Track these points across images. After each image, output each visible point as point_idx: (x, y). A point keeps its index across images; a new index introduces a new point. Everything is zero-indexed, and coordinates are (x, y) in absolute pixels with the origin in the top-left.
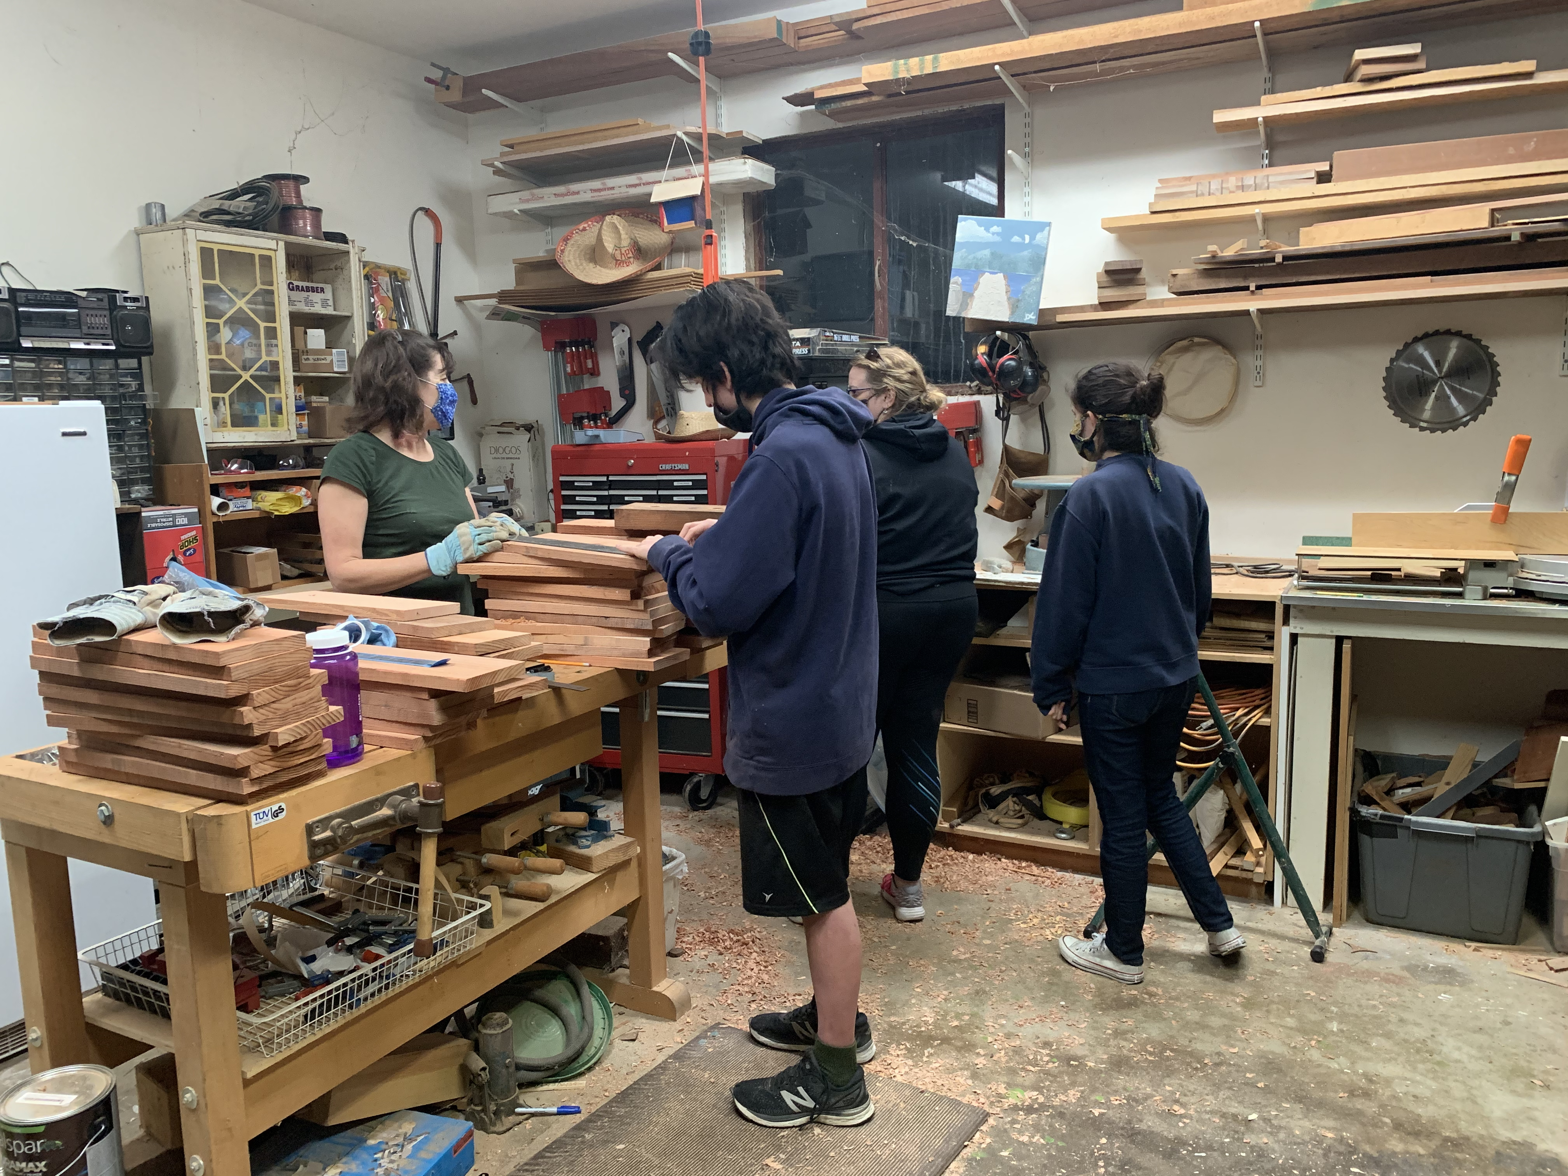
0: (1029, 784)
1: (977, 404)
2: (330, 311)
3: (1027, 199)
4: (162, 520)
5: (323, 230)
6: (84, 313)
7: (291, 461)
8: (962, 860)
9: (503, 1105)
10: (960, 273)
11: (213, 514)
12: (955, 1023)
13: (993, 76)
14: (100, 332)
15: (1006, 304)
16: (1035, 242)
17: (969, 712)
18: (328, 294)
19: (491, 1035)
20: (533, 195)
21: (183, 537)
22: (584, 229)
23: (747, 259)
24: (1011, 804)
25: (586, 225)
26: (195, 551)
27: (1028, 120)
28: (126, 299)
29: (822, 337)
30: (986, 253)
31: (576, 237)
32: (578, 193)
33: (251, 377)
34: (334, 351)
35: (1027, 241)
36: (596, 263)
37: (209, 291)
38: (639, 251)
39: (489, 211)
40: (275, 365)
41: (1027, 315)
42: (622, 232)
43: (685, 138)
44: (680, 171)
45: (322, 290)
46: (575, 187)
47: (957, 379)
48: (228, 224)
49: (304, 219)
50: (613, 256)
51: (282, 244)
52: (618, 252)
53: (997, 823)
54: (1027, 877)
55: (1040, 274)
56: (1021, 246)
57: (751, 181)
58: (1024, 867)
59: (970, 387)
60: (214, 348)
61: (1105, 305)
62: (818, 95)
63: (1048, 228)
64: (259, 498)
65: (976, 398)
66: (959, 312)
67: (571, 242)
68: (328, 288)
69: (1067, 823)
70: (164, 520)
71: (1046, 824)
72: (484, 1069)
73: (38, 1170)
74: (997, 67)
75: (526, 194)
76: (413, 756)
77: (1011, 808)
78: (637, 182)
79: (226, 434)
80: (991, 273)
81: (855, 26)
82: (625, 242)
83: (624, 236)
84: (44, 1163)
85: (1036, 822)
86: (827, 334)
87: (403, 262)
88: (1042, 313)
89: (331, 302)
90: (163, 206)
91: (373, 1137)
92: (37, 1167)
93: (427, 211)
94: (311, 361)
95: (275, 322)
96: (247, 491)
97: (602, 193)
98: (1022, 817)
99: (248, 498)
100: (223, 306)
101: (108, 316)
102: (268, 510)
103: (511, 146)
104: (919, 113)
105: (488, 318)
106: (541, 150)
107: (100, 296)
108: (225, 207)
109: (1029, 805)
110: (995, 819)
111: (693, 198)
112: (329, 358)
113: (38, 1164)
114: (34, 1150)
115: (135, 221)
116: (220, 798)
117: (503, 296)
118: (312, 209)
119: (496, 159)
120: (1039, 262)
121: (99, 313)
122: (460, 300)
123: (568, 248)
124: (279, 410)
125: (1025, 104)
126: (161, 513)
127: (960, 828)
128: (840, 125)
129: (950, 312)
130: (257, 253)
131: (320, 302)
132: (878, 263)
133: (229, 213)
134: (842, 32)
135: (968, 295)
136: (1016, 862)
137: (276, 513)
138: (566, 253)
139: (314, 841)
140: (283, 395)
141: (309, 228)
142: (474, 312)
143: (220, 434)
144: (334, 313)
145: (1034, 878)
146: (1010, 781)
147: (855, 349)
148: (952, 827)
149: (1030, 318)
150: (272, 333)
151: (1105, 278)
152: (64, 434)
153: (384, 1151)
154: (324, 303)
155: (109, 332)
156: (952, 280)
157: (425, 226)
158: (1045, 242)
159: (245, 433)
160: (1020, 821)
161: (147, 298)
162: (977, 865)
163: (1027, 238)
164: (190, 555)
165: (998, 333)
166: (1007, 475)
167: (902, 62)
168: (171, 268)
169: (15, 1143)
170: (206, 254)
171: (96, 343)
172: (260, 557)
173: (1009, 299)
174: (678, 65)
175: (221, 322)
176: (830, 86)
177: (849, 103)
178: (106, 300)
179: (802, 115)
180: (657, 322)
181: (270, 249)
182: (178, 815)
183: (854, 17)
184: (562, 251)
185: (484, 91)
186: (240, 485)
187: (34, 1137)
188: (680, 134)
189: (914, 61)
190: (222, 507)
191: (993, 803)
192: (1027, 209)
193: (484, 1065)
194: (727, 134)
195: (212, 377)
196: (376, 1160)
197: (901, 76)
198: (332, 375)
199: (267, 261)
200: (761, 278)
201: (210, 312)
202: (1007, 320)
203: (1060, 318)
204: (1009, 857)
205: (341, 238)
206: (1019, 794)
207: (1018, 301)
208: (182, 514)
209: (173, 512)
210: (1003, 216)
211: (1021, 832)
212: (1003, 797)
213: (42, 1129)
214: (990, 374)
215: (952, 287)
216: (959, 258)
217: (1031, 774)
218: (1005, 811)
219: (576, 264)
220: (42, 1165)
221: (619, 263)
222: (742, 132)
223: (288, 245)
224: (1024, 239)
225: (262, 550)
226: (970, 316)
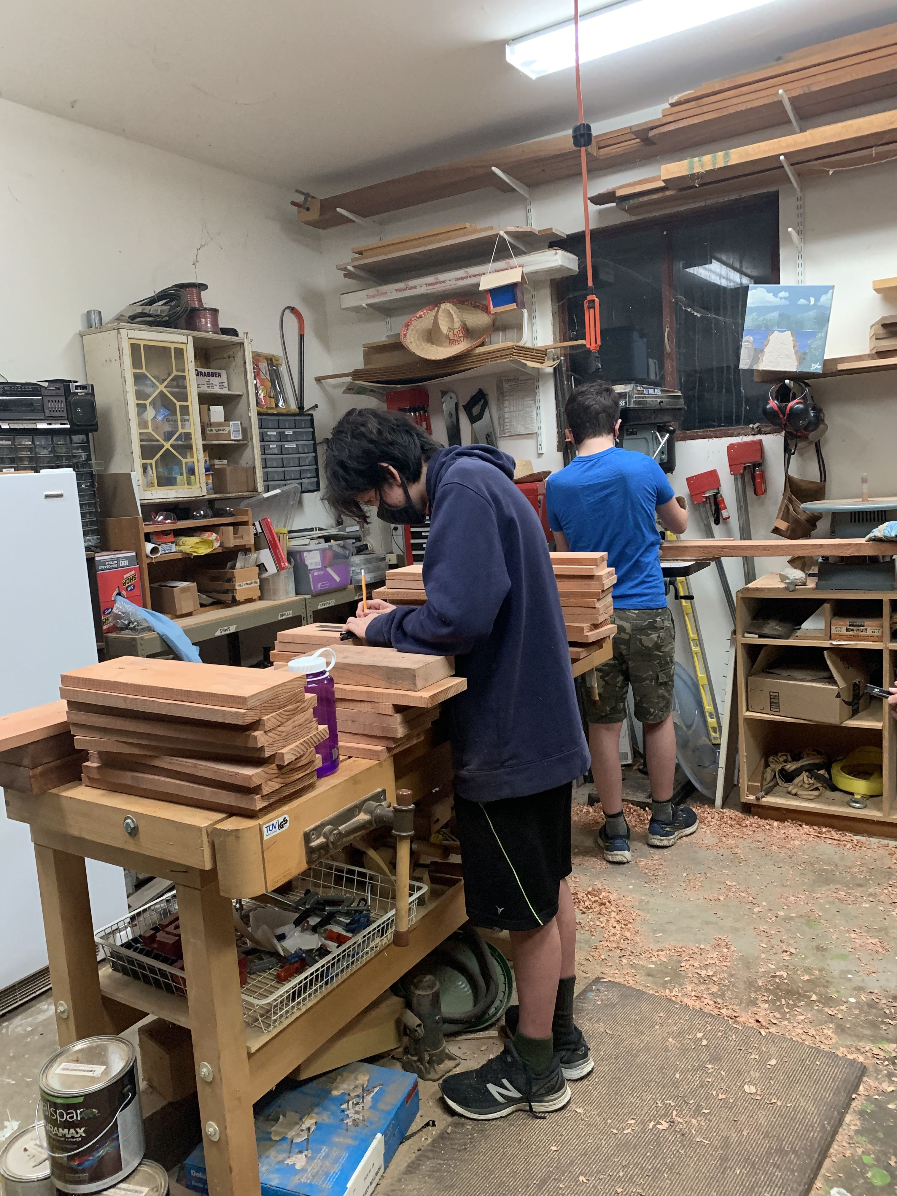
0: (817, 761)
1: (760, 442)
2: (225, 391)
3: (800, 270)
4: (110, 563)
5: (220, 326)
6: (46, 399)
7: (202, 512)
8: (768, 827)
9: (435, 1055)
10: (751, 333)
11: (147, 556)
12: (807, 977)
13: (778, 165)
14: (58, 414)
15: (794, 356)
16: (819, 304)
17: (771, 702)
18: (224, 378)
19: (424, 996)
20: (378, 291)
21: (125, 576)
22: (421, 317)
23: (554, 334)
24: (806, 778)
25: (422, 313)
26: (134, 587)
27: (800, 203)
28: (77, 387)
29: (635, 392)
30: (775, 315)
31: (415, 323)
32: (415, 287)
33: (172, 446)
34: (231, 423)
35: (812, 302)
36: (432, 343)
37: (138, 378)
38: (468, 332)
39: (343, 306)
40: (188, 436)
41: (813, 365)
42: (455, 316)
43: (506, 237)
44: (501, 264)
45: (219, 375)
46: (412, 283)
47: (738, 422)
48: (150, 324)
49: (206, 318)
50: (447, 337)
51: (191, 339)
52: (451, 333)
53: (796, 795)
54: (830, 841)
55: (824, 330)
56: (807, 308)
57: (561, 269)
58: (824, 833)
59: (753, 428)
60: (143, 424)
61: (881, 354)
62: (619, 193)
63: (831, 291)
64: (181, 543)
65: (758, 437)
66: (751, 365)
67: (411, 328)
68: (224, 373)
69: (858, 794)
70: (111, 563)
71: (837, 794)
72: (419, 1025)
73: (79, 1135)
74: (782, 157)
75: (372, 291)
76: (380, 765)
77: (806, 782)
78: (465, 275)
79: (154, 492)
80: (779, 331)
81: (651, 134)
82: (457, 325)
83: (456, 320)
84: (83, 1129)
85: (829, 794)
86: (639, 388)
87: (276, 351)
88: (826, 363)
89: (226, 385)
90: (100, 313)
91: (336, 1088)
92: (77, 1133)
93: (293, 310)
94: (214, 432)
95: (187, 401)
96: (171, 538)
97: (435, 286)
98: (817, 789)
99: (172, 543)
100: (148, 390)
101: (64, 401)
102: (188, 551)
103: (360, 253)
104: (703, 204)
105: (344, 392)
106: (386, 254)
107: (58, 385)
108: (146, 311)
109: (818, 778)
110: (794, 792)
111: (514, 285)
112: (227, 429)
113: (78, 1130)
114: (75, 1118)
115: (79, 326)
116: (231, 812)
117: (357, 374)
118: (211, 310)
119: (348, 264)
120: (823, 320)
121: (57, 399)
122: (318, 380)
123: (409, 332)
124: (192, 471)
125: (798, 190)
126: (109, 557)
127: (764, 799)
128: (633, 218)
129: (744, 365)
130: (172, 346)
131: (218, 384)
132: (667, 330)
133: (150, 316)
134: (638, 140)
135: (758, 352)
136: (816, 828)
137: (195, 554)
138: (408, 336)
139: (311, 847)
140: (195, 460)
141: (209, 325)
142: (329, 389)
143: (150, 492)
144: (230, 393)
145: (835, 842)
146: (802, 758)
147: (659, 400)
148: (758, 799)
149: (816, 367)
150: (185, 410)
151: (881, 331)
152: (47, 496)
153: (348, 1102)
154: (221, 386)
155: (65, 414)
156: (744, 339)
157: (291, 321)
158: (829, 302)
159: (169, 491)
160: (816, 793)
161: (92, 386)
162: (783, 832)
163: (812, 300)
164: (131, 590)
165: (787, 381)
166: (790, 500)
167: (696, 159)
168: (108, 361)
169: (58, 1112)
170: (135, 348)
171: (56, 424)
172: (184, 590)
173: (796, 352)
174: (500, 177)
175: (147, 402)
176: (629, 185)
177: (645, 199)
178: (62, 389)
179: (600, 212)
180: (480, 389)
181: (182, 343)
182: (200, 829)
183: (650, 125)
184: (405, 335)
185: (338, 209)
186: (165, 533)
187: (75, 1107)
188: (502, 233)
189: (707, 158)
190: (154, 551)
191: (789, 777)
192: (800, 278)
193: (420, 1022)
194: (539, 231)
195: (142, 447)
196: (343, 1111)
197: (695, 171)
198: (230, 442)
199: (180, 352)
200: (565, 348)
201: (140, 395)
202: (795, 370)
203: (841, 367)
204: (810, 824)
205: (233, 332)
206: (810, 769)
207: (805, 353)
208: (124, 557)
209: (117, 556)
210: (779, 283)
211: (819, 802)
212: (797, 773)
213: (81, 1100)
214: (781, 416)
215: (744, 344)
216: (749, 321)
217: (819, 753)
218: (800, 784)
219: (417, 345)
220: (81, 1131)
221: (452, 342)
222: (551, 229)
223: (194, 338)
224: (809, 301)
225: (185, 584)
226: (761, 368)
